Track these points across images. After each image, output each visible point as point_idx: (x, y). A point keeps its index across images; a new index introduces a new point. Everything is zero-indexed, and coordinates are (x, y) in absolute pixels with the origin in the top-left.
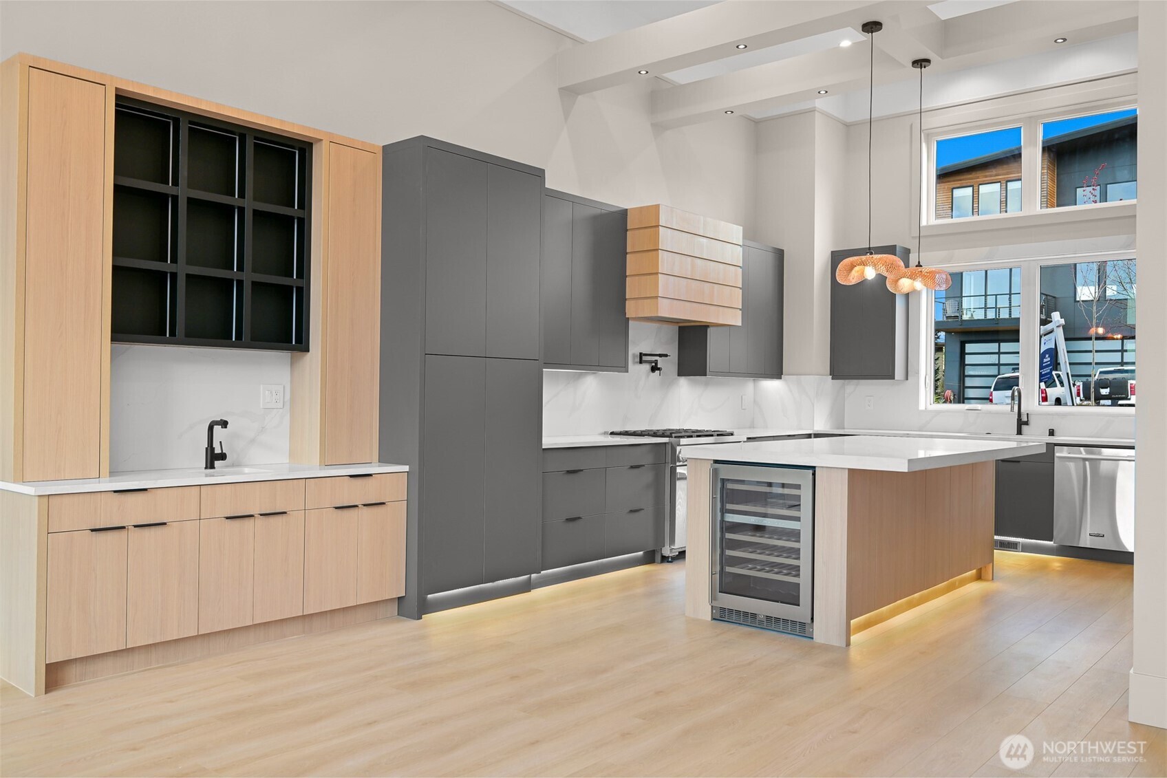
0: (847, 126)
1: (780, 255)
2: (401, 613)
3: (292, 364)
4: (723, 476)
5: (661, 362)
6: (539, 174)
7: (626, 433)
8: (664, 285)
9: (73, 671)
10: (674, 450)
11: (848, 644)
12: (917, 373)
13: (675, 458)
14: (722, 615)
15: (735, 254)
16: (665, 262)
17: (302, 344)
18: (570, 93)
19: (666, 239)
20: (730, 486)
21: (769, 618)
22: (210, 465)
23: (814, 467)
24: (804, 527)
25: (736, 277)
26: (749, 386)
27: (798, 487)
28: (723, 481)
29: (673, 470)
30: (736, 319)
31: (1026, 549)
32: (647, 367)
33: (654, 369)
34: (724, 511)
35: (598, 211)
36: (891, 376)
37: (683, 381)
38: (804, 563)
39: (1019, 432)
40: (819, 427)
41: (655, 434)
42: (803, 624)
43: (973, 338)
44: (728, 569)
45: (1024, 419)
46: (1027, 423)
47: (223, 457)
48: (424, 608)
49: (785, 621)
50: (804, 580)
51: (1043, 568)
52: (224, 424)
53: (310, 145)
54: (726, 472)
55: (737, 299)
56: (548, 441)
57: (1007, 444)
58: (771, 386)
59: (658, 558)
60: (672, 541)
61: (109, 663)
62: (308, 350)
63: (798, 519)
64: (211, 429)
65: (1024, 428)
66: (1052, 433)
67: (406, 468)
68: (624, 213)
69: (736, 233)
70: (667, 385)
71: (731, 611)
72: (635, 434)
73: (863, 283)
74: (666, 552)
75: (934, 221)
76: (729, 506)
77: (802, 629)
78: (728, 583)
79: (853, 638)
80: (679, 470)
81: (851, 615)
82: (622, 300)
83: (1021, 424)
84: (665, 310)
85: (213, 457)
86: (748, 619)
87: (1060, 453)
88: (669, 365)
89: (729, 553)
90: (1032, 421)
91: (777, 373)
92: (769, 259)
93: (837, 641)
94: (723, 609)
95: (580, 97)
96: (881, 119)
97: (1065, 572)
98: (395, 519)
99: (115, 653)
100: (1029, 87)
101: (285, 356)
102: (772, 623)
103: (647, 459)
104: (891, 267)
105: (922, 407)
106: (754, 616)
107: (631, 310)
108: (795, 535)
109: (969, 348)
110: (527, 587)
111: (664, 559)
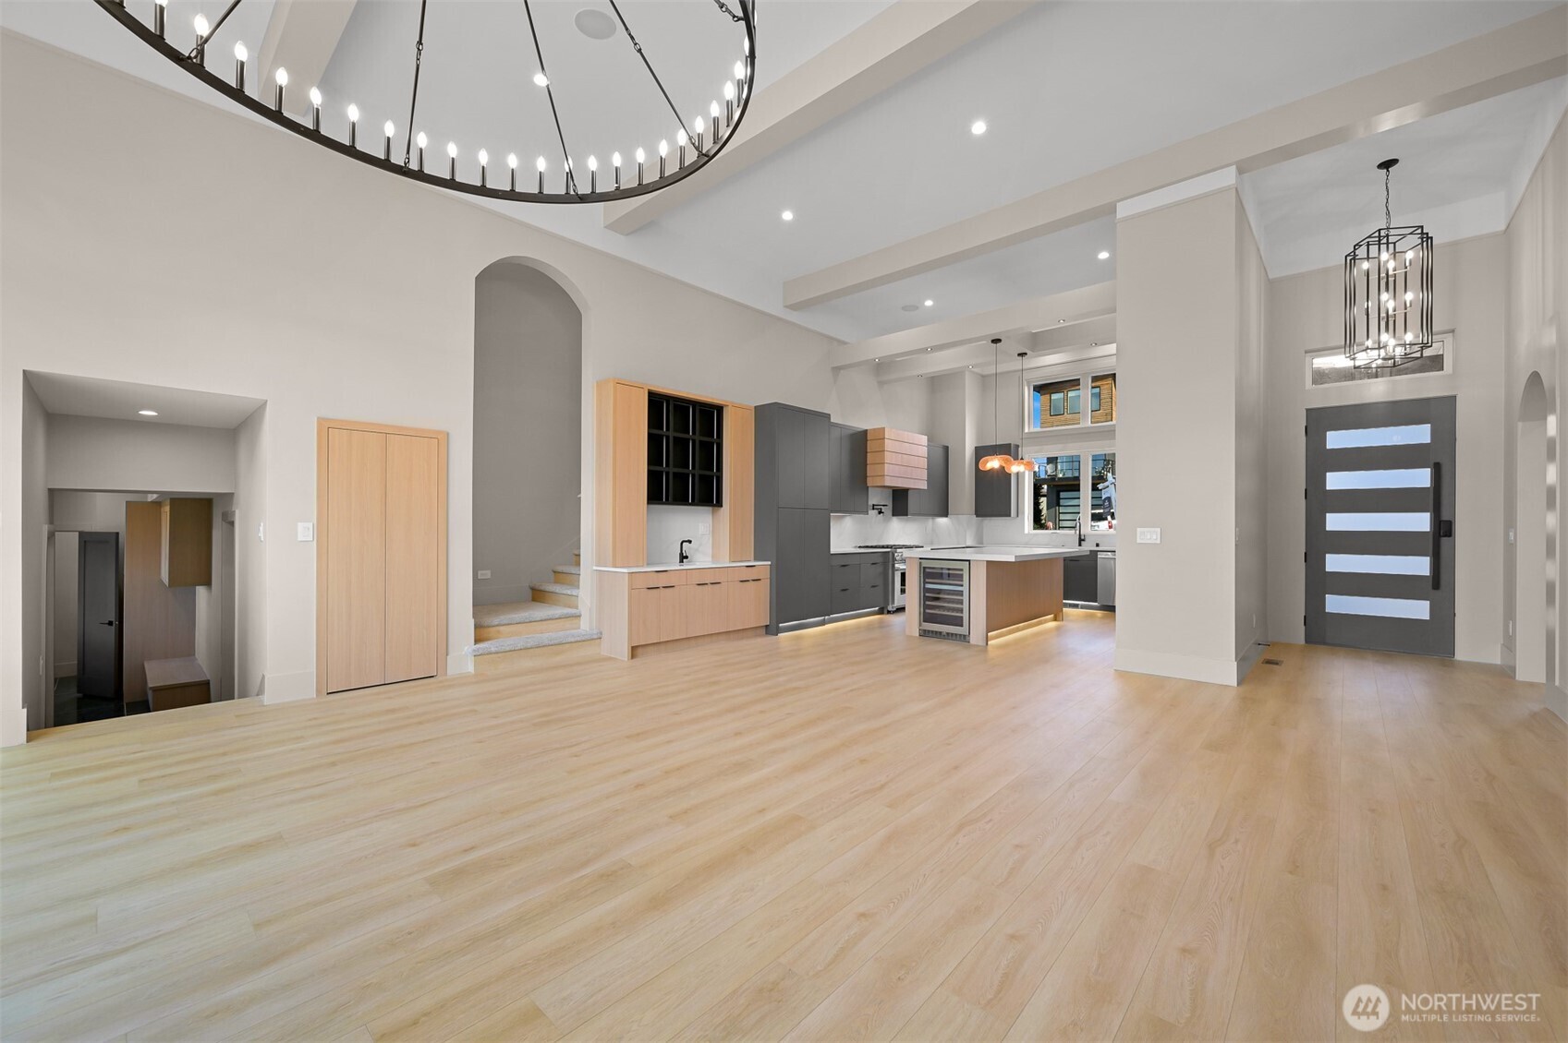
0: (983, 376)
1: (946, 449)
2: (767, 633)
3: (713, 513)
4: (923, 565)
5: (884, 509)
6: (828, 416)
7: (867, 547)
8: (888, 469)
9: (640, 650)
10: (893, 555)
11: (987, 644)
12: (1023, 513)
13: (894, 559)
14: (925, 634)
15: (924, 451)
16: (888, 457)
17: (719, 504)
18: (837, 370)
19: (888, 445)
20: (928, 570)
21: (948, 634)
22: (681, 561)
23: (969, 561)
24: (965, 589)
25: (924, 463)
26: (929, 522)
27: (962, 570)
28: (924, 568)
29: (893, 565)
30: (924, 486)
31: (1083, 607)
32: (876, 511)
33: (880, 513)
34: (925, 583)
35: (851, 432)
36: (1008, 515)
37: (895, 519)
38: (965, 607)
39: (1080, 545)
40: (969, 544)
41: (883, 547)
42: (965, 636)
43: (1065, 488)
44: (928, 611)
45: (1083, 538)
46: (1084, 540)
47: (687, 557)
48: (778, 631)
49: (956, 635)
50: (965, 615)
51: (1092, 616)
52: (690, 542)
53: (722, 408)
54: (925, 564)
55: (924, 475)
56: (833, 550)
57: (1072, 549)
58: (942, 521)
59: (886, 611)
60: (893, 602)
61: (651, 648)
62: (722, 506)
63: (962, 586)
64: (682, 544)
65: (1083, 542)
66: (1097, 545)
67: (769, 563)
68: (865, 432)
69: (924, 439)
70: (887, 521)
71: (929, 631)
72: (872, 547)
73: (992, 470)
74: (890, 608)
75: (1032, 430)
76: (927, 580)
77: (964, 638)
78: (927, 618)
79: (989, 643)
80: (896, 565)
81: (988, 631)
82: (865, 477)
83: (1081, 540)
84: (888, 483)
85: (683, 558)
86: (938, 635)
87: (1100, 555)
88: (888, 510)
89: (927, 603)
90: (1087, 539)
91: (946, 514)
92: (940, 452)
93: (982, 643)
94: (925, 630)
95: (842, 371)
96: (1001, 373)
97: (1102, 618)
98: (765, 587)
99: (654, 644)
100: (1084, 357)
101: (709, 509)
102: (950, 636)
103: (879, 560)
104: (1007, 461)
105: (1026, 532)
106: (941, 633)
107: (870, 482)
108: (961, 593)
109: (1063, 495)
110: (823, 623)
111: (889, 612)
